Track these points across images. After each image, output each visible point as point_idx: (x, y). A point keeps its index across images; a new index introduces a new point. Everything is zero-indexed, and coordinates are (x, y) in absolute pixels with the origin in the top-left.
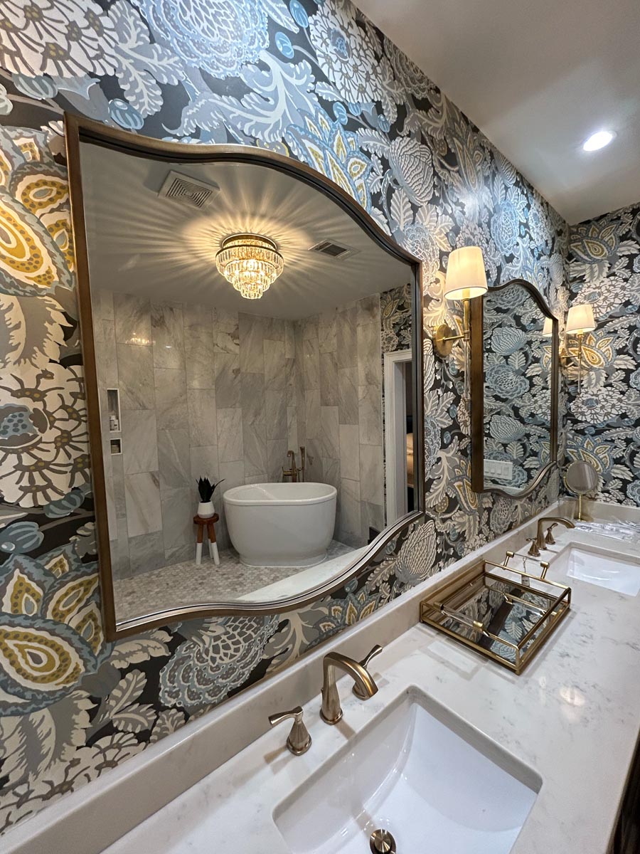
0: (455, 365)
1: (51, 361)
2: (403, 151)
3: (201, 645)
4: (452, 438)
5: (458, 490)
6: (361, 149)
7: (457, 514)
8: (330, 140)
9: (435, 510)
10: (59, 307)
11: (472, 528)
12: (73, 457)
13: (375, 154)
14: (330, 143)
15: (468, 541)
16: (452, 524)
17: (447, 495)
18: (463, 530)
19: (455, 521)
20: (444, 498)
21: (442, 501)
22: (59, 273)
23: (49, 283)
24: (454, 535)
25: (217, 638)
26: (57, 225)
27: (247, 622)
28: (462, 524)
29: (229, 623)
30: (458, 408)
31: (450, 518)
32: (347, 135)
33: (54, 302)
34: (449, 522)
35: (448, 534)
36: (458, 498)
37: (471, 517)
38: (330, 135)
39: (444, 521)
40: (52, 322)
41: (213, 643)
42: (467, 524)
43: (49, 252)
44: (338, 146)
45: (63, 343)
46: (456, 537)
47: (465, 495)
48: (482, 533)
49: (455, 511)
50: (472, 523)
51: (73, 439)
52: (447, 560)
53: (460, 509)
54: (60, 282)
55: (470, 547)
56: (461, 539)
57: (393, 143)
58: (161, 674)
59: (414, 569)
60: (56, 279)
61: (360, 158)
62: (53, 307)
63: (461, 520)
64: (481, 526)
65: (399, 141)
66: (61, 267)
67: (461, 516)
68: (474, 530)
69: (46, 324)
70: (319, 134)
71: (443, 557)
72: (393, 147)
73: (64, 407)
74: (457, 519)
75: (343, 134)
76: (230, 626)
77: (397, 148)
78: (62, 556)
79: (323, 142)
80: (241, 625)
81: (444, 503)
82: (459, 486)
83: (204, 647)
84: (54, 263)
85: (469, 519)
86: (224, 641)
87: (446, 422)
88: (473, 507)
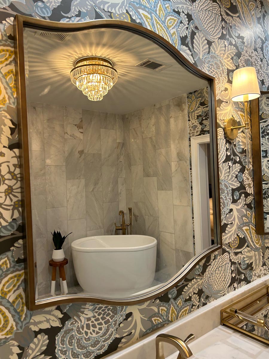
0: (240, 145)
1: (4, 147)
2: (201, 8)
3: (80, 322)
4: (240, 195)
5: (246, 232)
6: (174, 11)
7: (246, 250)
8: (154, 7)
9: (229, 246)
10: (9, 117)
11: (258, 261)
12: (13, 201)
13: (183, 12)
14: (155, 9)
15: (255, 270)
16: (242, 256)
17: (237, 235)
18: (251, 262)
19: (244, 255)
20: (236, 238)
21: (234, 239)
22: (9, 98)
23: (4, 104)
24: (244, 265)
25: (89, 319)
26: (8, 72)
27: (106, 311)
28: (250, 258)
29: (96, 310)
30: (244, 174)
31: (241, 252)
32: (165, 3)
33: (6, 114)
34: (240, 255)
35: (240, 264)
36: (246, 238)
37: (256, 253)
38: (155, 4)
39: (236, 254)
40: (5, 125)
41: (86, 323)
42: (254, 258)
43: (5, 88)
44: (159, 10)
45: (10, 137)
46: (245, 266)
47: (251, 236)
48: (265, 265)
49: (244, 247)
50: (257, 257)
51: (14, 191)
52: (239, 283)
53: (248, 246)
54: (10, 103)
55: (257, 275)
56: (250, 268)
57: (194, 4)
58: (56, 338)
59: (215, 286)
60: (8, 102)
61: (173, 16)
62: (6, 117)
63: (248, 254)
64: (265, 260)
65: (198, 2)
66: (10, 94)
67: (249, 251)
68: (259, 262)
69: (2, 127)
70: (148, 5)
71: (237, 280)
72: (194, 7)
73: (9, 172)
74: (246, 254)
75: (162, 3)
76: (96, 312)
77: (197, 7)
78: (6, 259)
79: (150, 9)
80: (103, 312)
81: (236, 241)
82: (246, 230)
83: (81, 324)
84: (7, 93)
85: (255, 254)
86: (92, 322)
87: (236, 184)
88: (257, 246)
